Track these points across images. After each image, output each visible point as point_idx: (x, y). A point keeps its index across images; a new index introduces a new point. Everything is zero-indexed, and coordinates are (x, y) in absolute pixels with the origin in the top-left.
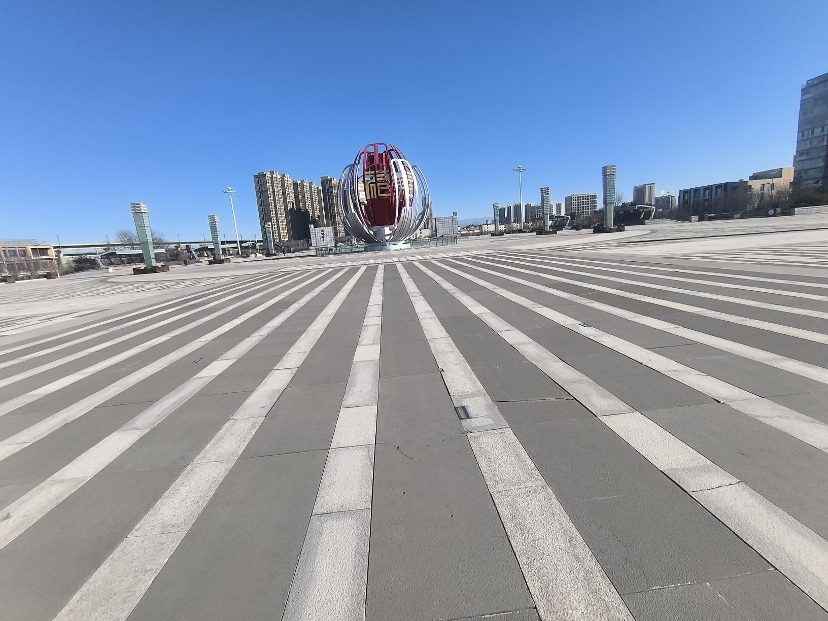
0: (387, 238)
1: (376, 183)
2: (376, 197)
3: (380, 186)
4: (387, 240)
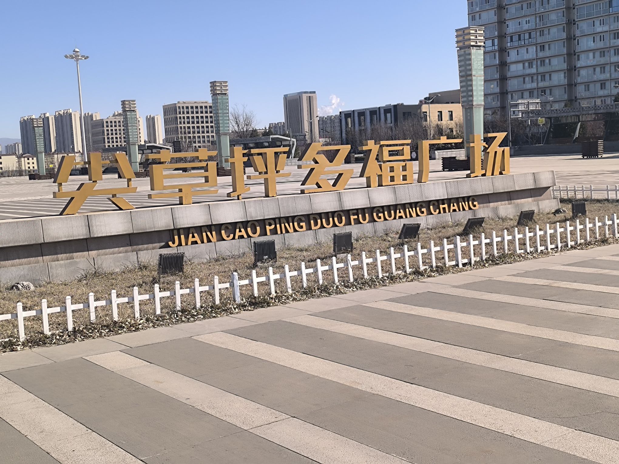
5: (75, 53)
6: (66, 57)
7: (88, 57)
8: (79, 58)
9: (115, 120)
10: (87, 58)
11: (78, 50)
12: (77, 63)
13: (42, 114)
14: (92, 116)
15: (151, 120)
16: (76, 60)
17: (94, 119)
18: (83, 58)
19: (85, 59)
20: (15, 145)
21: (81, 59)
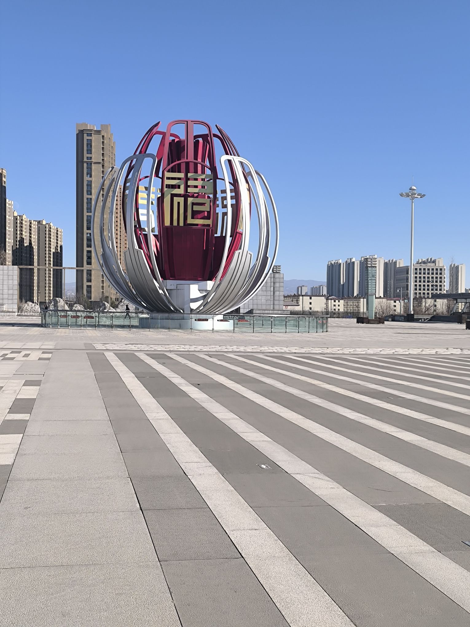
0: (194, 306)
1: (186, 196)
2: (182, 224)
3: (193, 204)
4: (192, 310)
5: (411, 191)
6: (401, 195)
7: (424, 195)
8: (416, 196)
9: (420, 267)
10: (422, 196)
11: (414, 188)
12: (412, 201)
13: (348, 259)
14: (395, 263)
15: (454, 269)
16: (411, 198)
17: (398, 266)
18: (419, 197)
19: (421, 197)
20: (320, 287)
21: (417, 197)
